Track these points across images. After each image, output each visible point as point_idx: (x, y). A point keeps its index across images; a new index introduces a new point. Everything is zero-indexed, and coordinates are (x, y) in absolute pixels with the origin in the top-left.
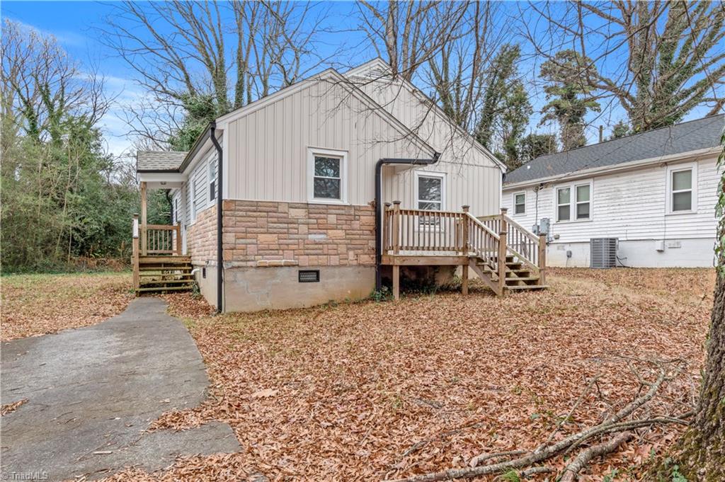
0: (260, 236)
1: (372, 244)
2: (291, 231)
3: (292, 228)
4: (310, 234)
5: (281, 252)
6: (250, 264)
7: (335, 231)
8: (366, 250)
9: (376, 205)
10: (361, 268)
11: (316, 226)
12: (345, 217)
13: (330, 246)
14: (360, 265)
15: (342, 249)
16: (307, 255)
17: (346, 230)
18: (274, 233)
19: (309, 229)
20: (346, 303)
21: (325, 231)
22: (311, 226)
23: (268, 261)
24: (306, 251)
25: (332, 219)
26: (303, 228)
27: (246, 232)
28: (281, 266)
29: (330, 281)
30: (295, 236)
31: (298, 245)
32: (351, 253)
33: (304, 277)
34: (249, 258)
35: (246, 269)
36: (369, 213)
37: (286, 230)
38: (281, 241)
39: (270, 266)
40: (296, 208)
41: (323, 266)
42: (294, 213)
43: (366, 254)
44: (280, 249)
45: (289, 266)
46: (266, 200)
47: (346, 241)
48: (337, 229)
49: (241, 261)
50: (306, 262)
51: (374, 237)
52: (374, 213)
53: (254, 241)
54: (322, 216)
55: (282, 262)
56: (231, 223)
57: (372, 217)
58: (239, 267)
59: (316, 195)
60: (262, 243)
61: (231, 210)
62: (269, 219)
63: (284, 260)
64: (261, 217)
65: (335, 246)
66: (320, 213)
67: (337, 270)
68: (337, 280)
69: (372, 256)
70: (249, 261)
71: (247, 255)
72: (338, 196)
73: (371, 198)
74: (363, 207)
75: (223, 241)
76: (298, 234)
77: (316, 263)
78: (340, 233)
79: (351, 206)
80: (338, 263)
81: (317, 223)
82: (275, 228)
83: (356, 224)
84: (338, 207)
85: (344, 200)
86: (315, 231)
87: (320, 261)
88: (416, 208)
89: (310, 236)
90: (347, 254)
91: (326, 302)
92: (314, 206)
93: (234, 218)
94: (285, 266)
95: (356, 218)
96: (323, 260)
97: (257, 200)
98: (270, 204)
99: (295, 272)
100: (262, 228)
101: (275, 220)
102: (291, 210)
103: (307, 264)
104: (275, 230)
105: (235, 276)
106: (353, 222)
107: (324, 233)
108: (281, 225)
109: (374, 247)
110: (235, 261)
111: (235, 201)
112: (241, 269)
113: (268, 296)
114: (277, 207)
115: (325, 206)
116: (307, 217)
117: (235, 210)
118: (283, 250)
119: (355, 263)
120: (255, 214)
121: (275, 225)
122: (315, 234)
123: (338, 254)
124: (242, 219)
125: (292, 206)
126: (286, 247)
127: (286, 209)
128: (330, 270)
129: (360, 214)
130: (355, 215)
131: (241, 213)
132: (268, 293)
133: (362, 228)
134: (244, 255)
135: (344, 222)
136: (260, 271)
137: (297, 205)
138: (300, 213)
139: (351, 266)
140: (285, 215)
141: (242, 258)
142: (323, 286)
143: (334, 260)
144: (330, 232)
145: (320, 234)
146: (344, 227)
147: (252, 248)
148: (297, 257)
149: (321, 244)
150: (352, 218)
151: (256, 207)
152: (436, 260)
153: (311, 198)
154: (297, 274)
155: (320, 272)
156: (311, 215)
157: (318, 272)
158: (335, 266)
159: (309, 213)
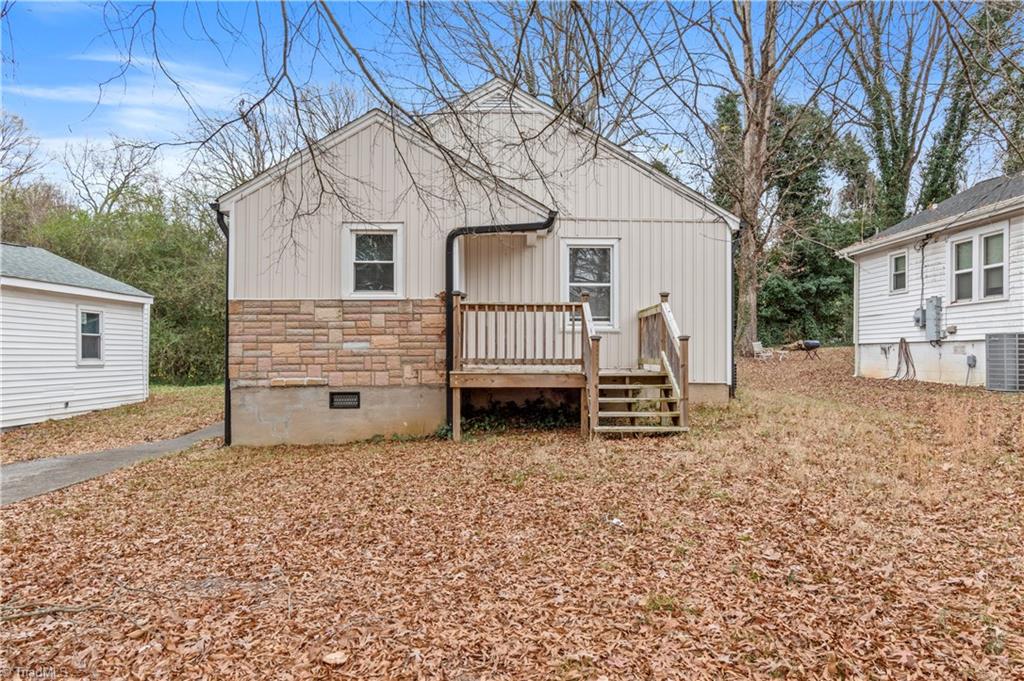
0: (275, 346)
1: (441, 354)
2: (318, 338)
3: (319, 335)
4: (346, 342)
5: (303, 367)
6: (261, 383)
7: (383, 337)
8: (432, 364)
9: (448, 297)
10: (424, 390)
11: (354, 331)
12: (397, 317)
13: (375, 359)
14: (421, 385)
15: (394, 362)
16: (342, 371)
17: (399, 335)
18: (296, 342)
19: (343, 335)
20: (395, 440)
21: (367, 337)
22: (346, 331)
23: (285, 380)
24: (339, 366)
25: (378, 320)
26: (336, 334)
27: (257, 342)
28: (304, 386)
29: (375, 407)
30: (324, 345)
31: (328, 356)
32: (408, 369)
33: (338, 401)
34: (260, 375)
35: (257, 390)
36: (437, 309)
37: (311, 338)
38: (304, 352)
39: (288, 387)
40: (325, 307)
41: (364, 386)
42: (321, 313)
43: (430, 369)
44: (302, 363)
45: (315, 386)
46: (284, 299)
47: (401, 351)
48: (385, 334)
49: (250, 379)
50: (339, 381)
51: (445, 344)
52: (444, 309)
53: (268, 353)
54: (363, 316)
55: (305, 381)
56: (237, 331)
57: (441, 315)
58: (247, 387)
59: (359, 286)
60: (277, 355)
61: (238, 314)
62: (288, 323)
63: (308, 378)
64: (277, 321)
65: (382, 359)
66: (361, 313)
67: (387, 393)
68: (387, 406)
69: (441, 372)
70: (260, 379)
71: (257, 371)
72: (388, 285)
73: (442, 288)
74: (426, 301)
75: (230, 354)
76: (328, 342)
77: (354, 382)
78: (390, 340)
79: (406, 301)
80: (386, 383)
81: (356, 327)
82: (296, 335)
83: (415, 327)
84: (387, 303)
85: (398, 294)
86: (353, 338)
87: (359, 379)
89: (345, 345)
90: (403, 370)
91: (370, 437)
92: (350, 303)
93: (241, 323)
94: (309, 386)
95: (416, 317)
96: (363, 378)
97: (272, 299)
98: (289, 303)
99: (324, 394)
100: (277, 335)
101: (296, 324)
102: (318, 310)
103: (341, 384)
104: (296, 338)
105: (243, 399)
106: (411, 323)
107: (367, 341)
108: (304, 331)
109: (444, 358)
110: (242, 379)
111: (244, 301)
112: (250, 390)
113: (286, 426)
114: (299, 307)
115: (369, 303)
116: (341, 319)
117: (243, 313)
118: (307, 365)
119: (414, 382)
120: (268, 317)
121: (296, 331)
122: (353, 341)
123: (388, 370)
124: (253, 324)
125: (319, 304)
126: (310, 360)
127: (311, 309)
128: (374, 393)
129: (421, 311)
130: (414, 314)
131: (250, 317)
132: (286, 423)
133: (426, 331)
134: (253, 372)
135: (397, 323)
136: (276, 393)
137: (326, 303)
138: (331, 314)
139: (407, 386)
140: (309, 317)
141: (250, 374)
142: (366, 414)
143: (382, 378)
144: (374, 338)
145: (360, 341)
146: (396, 331)
147: (264, 363)
148: (326, 373)
149: (361, 356)
150: (410, 317)
151: (270, 308)
153: (349, 292)
154: (328, 396)
155: (361, 396)
156: (346, 316)
157: (358, 394)
158: (383, 387)
159: (344, 313)
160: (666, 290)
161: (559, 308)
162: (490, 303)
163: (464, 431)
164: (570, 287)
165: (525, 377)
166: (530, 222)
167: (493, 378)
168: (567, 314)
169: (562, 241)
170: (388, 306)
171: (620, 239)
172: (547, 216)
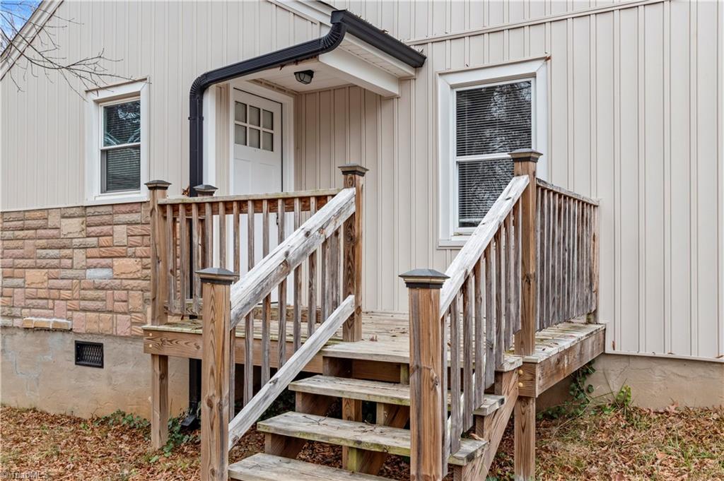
0: (29, 273)
2: (63, 262)
3: (64, 257)
4: (89, 268)
5: (51, 303)
6: (17, 322)
7: (125, 260)
11: (96, 252)
12: (139, 229)
13: (116, 294)
15: (135, 300)
16: (84, 310)
17: (141, 258)
18: (44, 268)
19: (87, 257)
21: (108, 261)
22: (89, 252)
23: (35, 319)
24: (82, 303)
25: (120, 234)
26: (79, 257)
27: (13, 267)
28: (51, 331)
29: (119, 368)
30: (69, 273)
31: (72, 289)
34: (16, 311)
35: (14, 331)
37: (57, 262)
38: (51, 282)
40: (70, 217)
41: (106, 336)
42: (66, 227)
44: (48, 299)
45: (61, 331)
46: (35, 208)
47: (143, 284)
48: (127, 256)
49: (7, 316)
50: (86, 325)
53: (21, 282)
54: (105, 229)
55: (51, 323)
59: (108, 186)
60: (29, 286)
62: (38, 242)
63: (54, 319)
64: (29, 239)
65: (124, 294)
66: (103, 224)
67: (129, 348)
68: (130, 368)
70: (15, 317)
71: (13, 307)
76: (72, 268)
77: (95, 328)
78: (132, 265)
80: (128, 332)
81: (99, 246)
82: (44, 258)
84: (128, 208)
86: (95, 262)
87: (101, 325)
89: (90, 273)
90: (145, 315)
92: (94, 210)
94: (55, 330)
96: (105, 322)
97: (25, 209)
98: (40, 214)
99: (69, 344)
100: (30, 258)
101: (45, 242)
102: (65, 221)
103: (84, 330)
104: (44, 262)
107: (109, 266)
108: (51, 252)
112: (9, 331)
113: (38, 384)
114: (47, 219)
115: (110, 209)
116: (84, 233)
118: (53, 300)
120: (21, 234)
121: (44, 252)
122: (95, 267)
123: (129, 312)
124: (11, 244)
125: (64, 214)
126: (57, 293)
127: (57, 222)
128: (117, 346)
131: (8, 234)
132: (37, 379)
134: (10, 307)
135: (139, 239)
136: (30, 337)
137: (71, 212)
138: (75, 228)
140: (55, 232)
141: (7, 311)
142: (109, 378)
143: (123, 324)
144: (117, 262)
145: (102, 267)
146: (139, 251)
147: (18, 295)
148: (70, 313)
149: (103, 289)
151: (23, 221)
153: (95, 194)
154: (73, 349)
155: (105, 349)
156: (90, 229)
157: (100, 346)
158: (125, 338)
159: (88, 226)
170: (131, 212)
171: (547, 59)
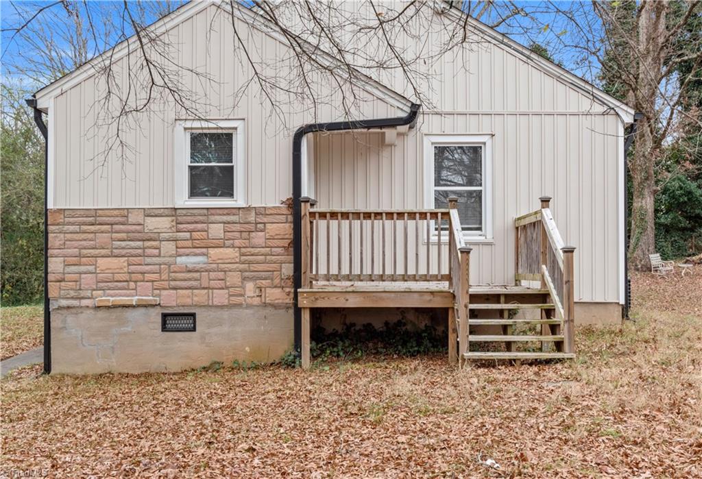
0: (100, 261)
1: (288, 270)
2: (149, 251)
3: (150, 248)
4: (180, 256)
5: (132, 285)
6: (85, 302)
7: (221, 250)
8: (277, 281)
9: (295, 202)
10: (269, 311)
11: (189, 243)
12: (238, 227)
13: (213, 275)
14: (265, 305)
15: (234, 278)
16: (175, 289)
17: (240, 248)
18: (122, 256)
19: (177, 248)
20: (236, 368)
21: (204, 250)
22: (180, 244)
23: (111, 299)
24: (172, 283)
25: (216, 230)
26: (168, 248)
27: (80, 256)
28: (133, 307)
29: (213, 330)
30: (155, 260)
31: (160, 273)
32: (250, 286)
33: (171, 323)
34: (83, 294)
35: (80, 311)
36: (283, 218)
37: (140, 251)
38: (133, 268)
39: (115, 307)
40: (156, 216)
41: (201, 306)
42: (152, 224)
43: (276, 287)
44: (129, 281)
45: (145, 306)
46: (109, 207)
47: (242, 266)
48: (224, 246)
49: (72, 298)
50: (173, 300)
51: (291, 258)
52: (290, 218)
53: (91, 268)
54: (199, 226)
55: (134, 300)
56: (57, 243)
57: (287, 225)
58: (68, 307)
59: (194, 192)
60: (103, 272)
61: (58, 224)
62: (115, 235)
63: (137, 297)
64: (102, 232)
65: (221, 275)
66: (196, 223)
67: (225, 314)
68: (226, 329)
69: (288, 290)
70: (83, 298)
71: (80, 289)
72: (228, 192)
73: (288, 194)
74: (269, 208)
75: (49, 270)
76: (159, 256)
77: (189, 301)
78: (230, 253)
79: (248, 209)
80: (226, 302)
81: (192, 239)
82: (123, 248)
83: (259, 238)
84: (226, 211)
85: (239, 200)
86: (187, 251)
87: (195, 299)
88: (429, 205)
89: (179, 259)
90: (244, 288)
91: (207, 364)
92: (184, 212)
93: (62, 235)
94: (138, 306)
95: (258, 227)
96: (200, 296)
97: (96, 208)
98: (116, 212)
99: (155, 316)
100: (103, 248)
101: (124, 235)
102: (149, 220)
103: (174, 304)
104: (124, 252)
105: (64, 321)
106: (253, 234)
107: (203, 254)
108: (132, 244)
109: (292, 274)
110: (63, 298)
111: (65, 209)
112: (74, 311)
113: (113, 352)
114: (127, 217)
115: (205, 211)
116: (174, 229)
117: (64, 224)
118: (135, 282)
119: (257, 301)
120: (92, 228)
121: (123, 244)
122: (188, 255)
123: (227, 288)
124: (75, 236)
125: (149, 213)
126: (140, 276)
127: (140, 219)
128: (213, 314)
129: (265, 220)
130: (256, 223)
131: (72, 228)
132: (113, 348)
133: (270, 243)
134: (75, 290)
135: (237, 234)
136: (101, 314)
137: (157, 212)
138: (162, 224)
139: (249, 306)
140: (138, 228)
141: (72, 293)
142: (203, 338)
143: (220, 297)
144: (212, 251)
145: (196, 255)
146: (237, 243)
147: (87, 280)
148: (157, 292)
149: (197, 271)
150: (252, 227)
151: (94, 217)
152: (382, 299)
153: (183, 199)
154: (159, 319)
155: (197, 316)
156: (181, 226)
157: (193, 315)
158: (222, 307)
159: (177, 223)
160: (547, 194)
161: (423, 215)
162: (344, 210)
163: (314, 358)
164: (435, 191)
165: (384, 295)
166: (389, 117)
167: (348, 296)
168: (432, 222)
169: (425, 138)
170: (228, 214)
171: (493, 135)
172: (408, 110)
